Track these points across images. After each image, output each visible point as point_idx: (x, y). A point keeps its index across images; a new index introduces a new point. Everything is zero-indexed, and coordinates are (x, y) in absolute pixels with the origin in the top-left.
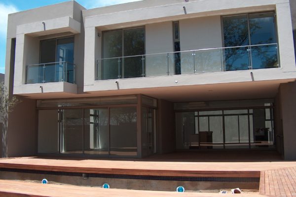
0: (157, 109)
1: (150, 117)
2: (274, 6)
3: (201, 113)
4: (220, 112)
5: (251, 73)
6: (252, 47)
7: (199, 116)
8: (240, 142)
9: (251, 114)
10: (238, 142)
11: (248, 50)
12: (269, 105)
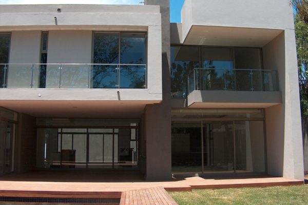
0: (17, 123)
1: (9, 132)
2: (147, 28)
3: (65, 130)
4: (85, 130)
5: (118, 92)
6: (121, 66)
7: (62, 133)
8: (104, 162)
9: (116, 134)
10: (102, 162)
11: (116, 68)
12: (135, 125)
